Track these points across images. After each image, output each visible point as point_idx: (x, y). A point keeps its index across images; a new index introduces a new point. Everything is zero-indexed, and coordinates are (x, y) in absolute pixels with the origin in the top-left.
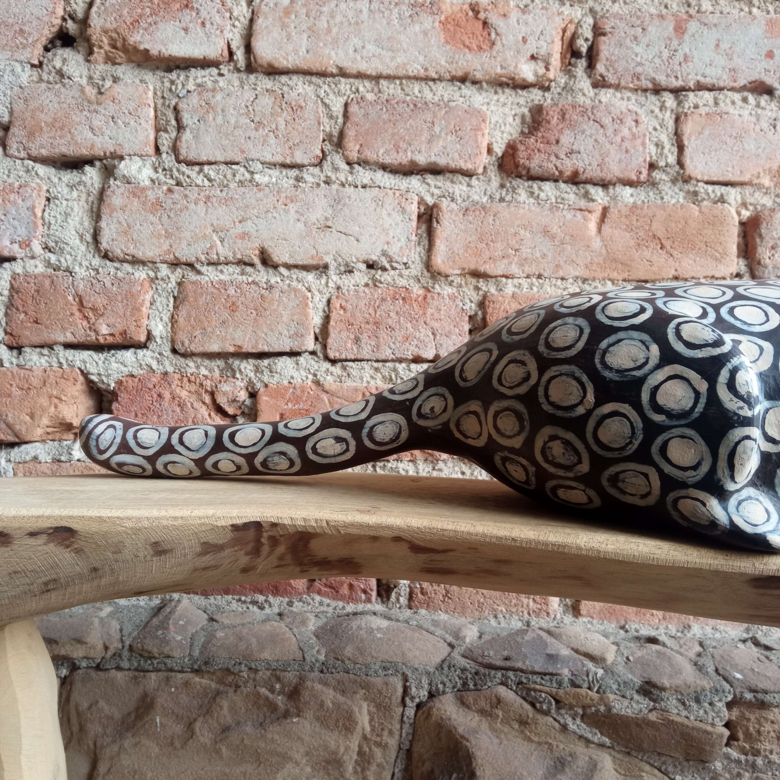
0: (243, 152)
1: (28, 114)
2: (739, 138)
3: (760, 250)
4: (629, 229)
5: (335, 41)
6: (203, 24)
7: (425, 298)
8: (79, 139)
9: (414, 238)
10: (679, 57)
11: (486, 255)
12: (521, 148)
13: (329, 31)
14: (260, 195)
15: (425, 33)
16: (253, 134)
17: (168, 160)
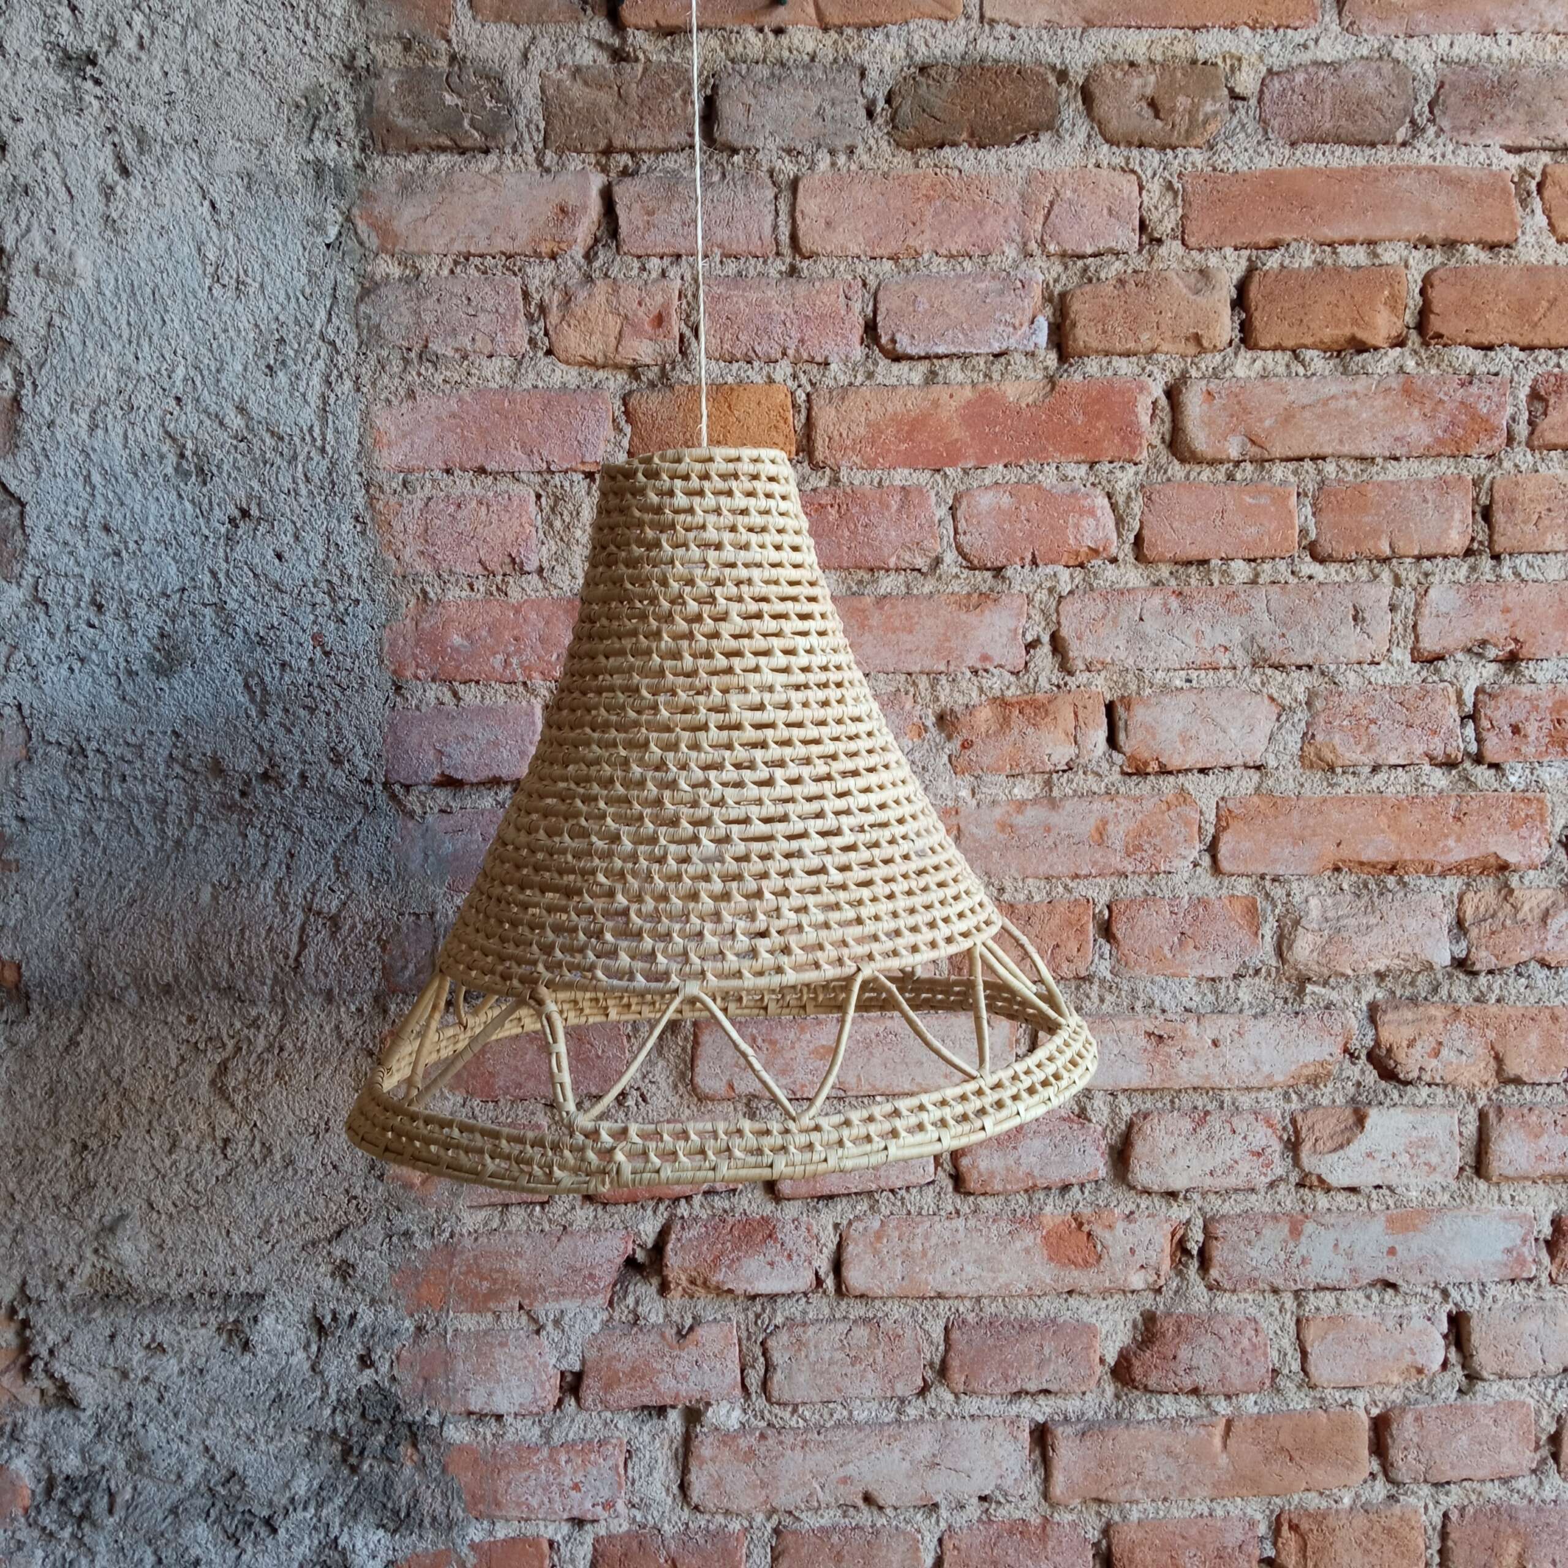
0: (839, 1391)
1: (603, 1364)
2: (1363, 1340)
3: (1392, 1452)
4: (1256, 1442)
5: (932, 1265)
6: (790, 1257)
7: (1044, 1528)
8: (662, 1388)
9: (1029, 1467)
10: (1296, 1259)
11: (1109, 1481)
12: (1136, 1363)
13: (924, 1254)
14: (861, 1435)
15: (1027, 1251)
16: (850, 1370)
17: (760, 1403)
